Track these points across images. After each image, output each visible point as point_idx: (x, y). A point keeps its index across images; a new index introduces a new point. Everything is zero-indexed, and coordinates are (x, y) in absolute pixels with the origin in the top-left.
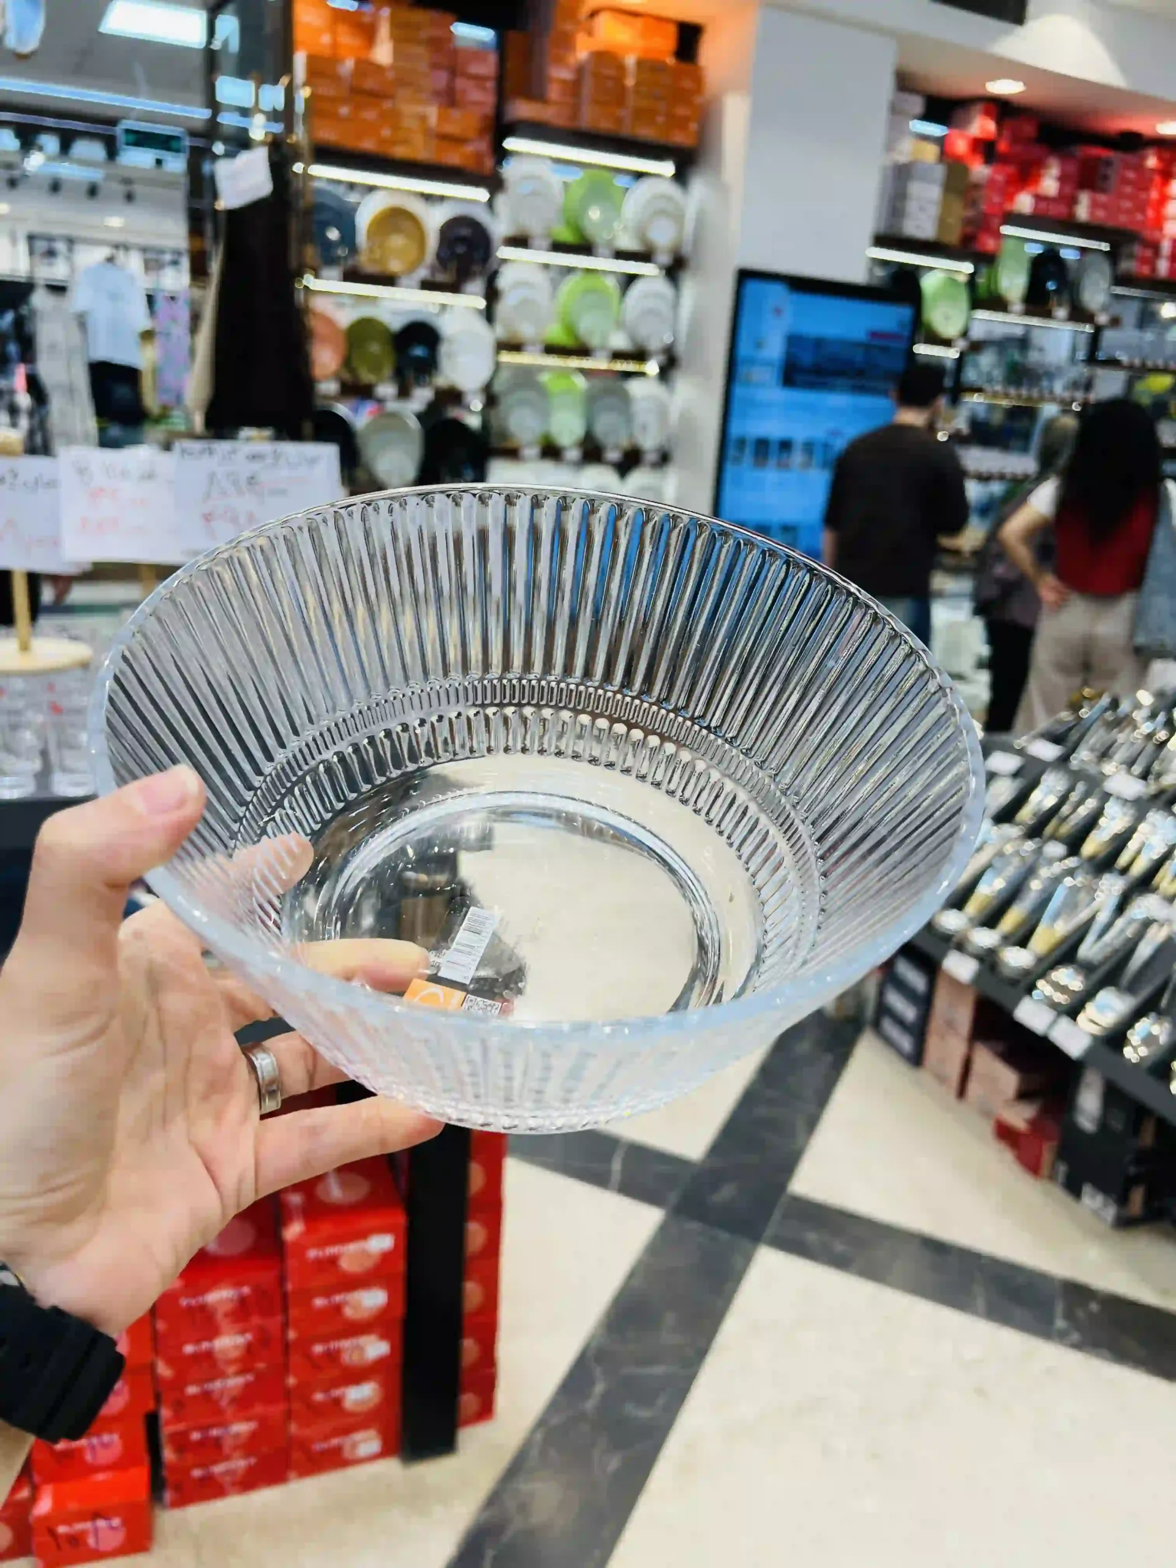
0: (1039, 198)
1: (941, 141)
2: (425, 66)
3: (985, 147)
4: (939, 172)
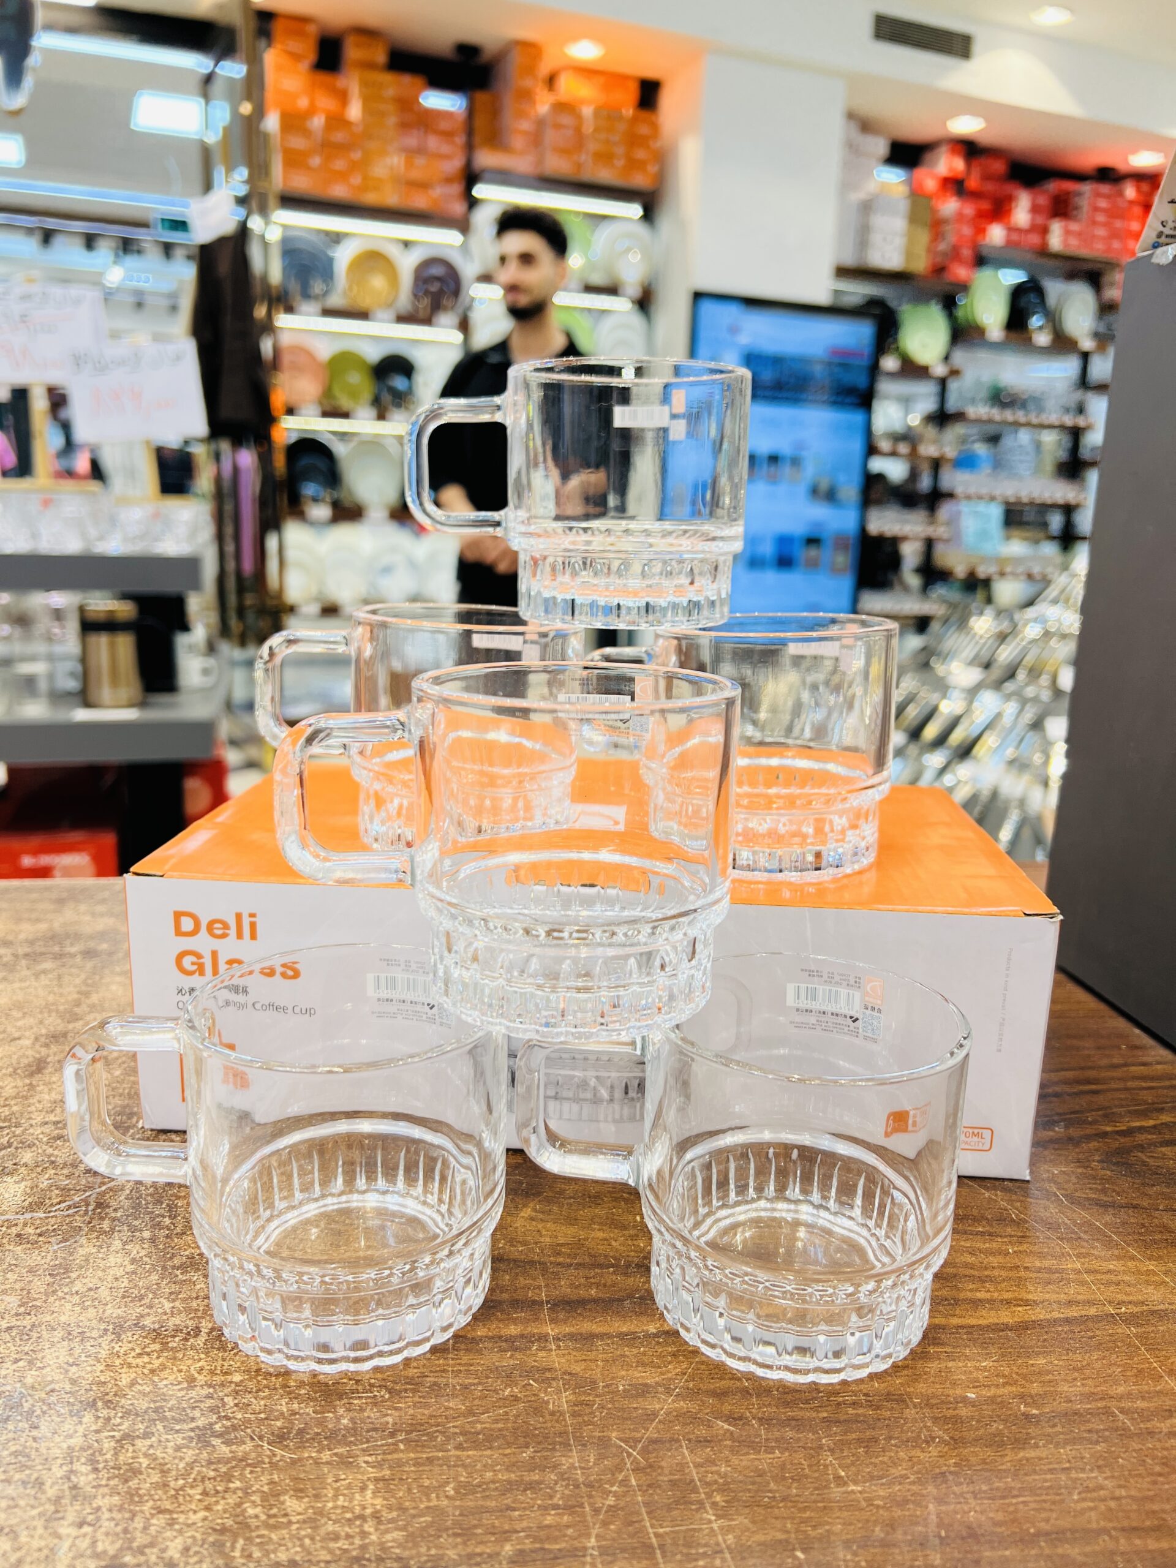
0: (1011, 229)
1: (909, 182)
2: (392, 120)
3: (955, 185)
4: (903, 206)
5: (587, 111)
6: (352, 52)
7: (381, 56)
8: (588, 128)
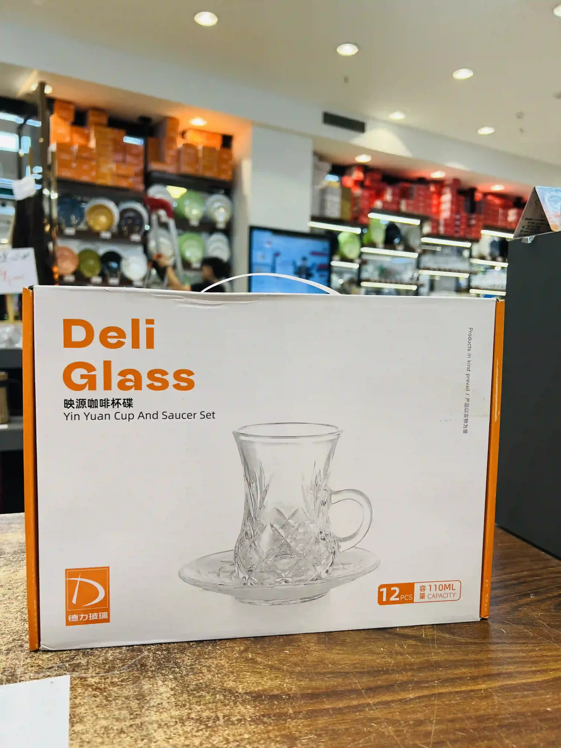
0: (385, 203)
1: (341, 181)
2: (110, 148)
3: (360, 184)
4: (339, 191)
5: (200, 147)
6: (91, 118)
7: (104, 120)
8: (200, 155)
